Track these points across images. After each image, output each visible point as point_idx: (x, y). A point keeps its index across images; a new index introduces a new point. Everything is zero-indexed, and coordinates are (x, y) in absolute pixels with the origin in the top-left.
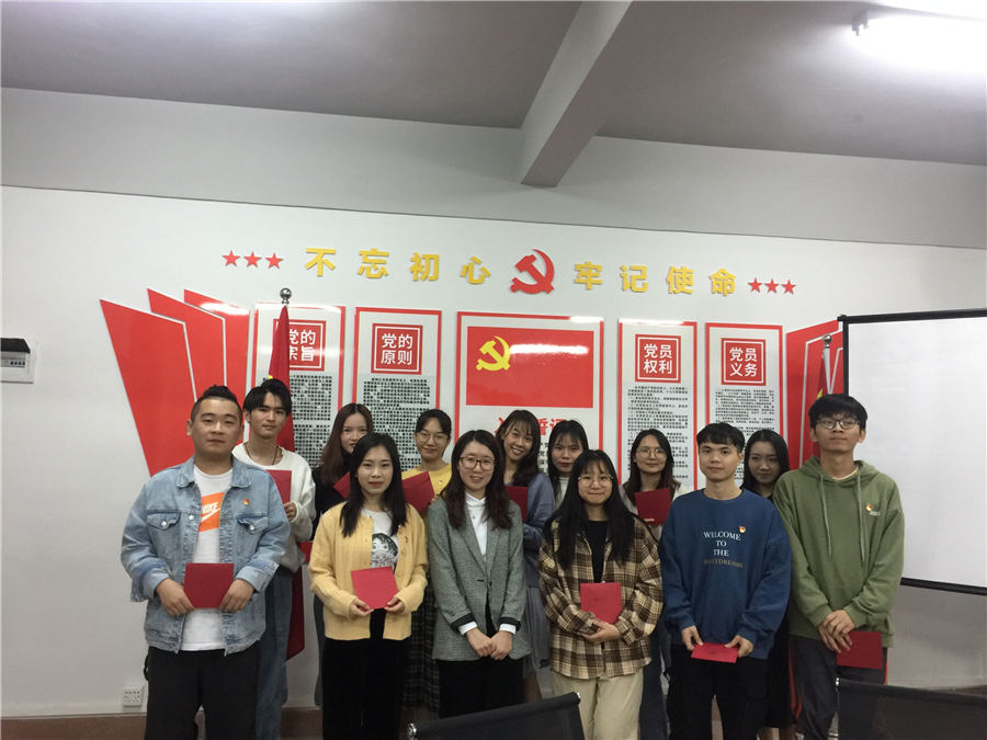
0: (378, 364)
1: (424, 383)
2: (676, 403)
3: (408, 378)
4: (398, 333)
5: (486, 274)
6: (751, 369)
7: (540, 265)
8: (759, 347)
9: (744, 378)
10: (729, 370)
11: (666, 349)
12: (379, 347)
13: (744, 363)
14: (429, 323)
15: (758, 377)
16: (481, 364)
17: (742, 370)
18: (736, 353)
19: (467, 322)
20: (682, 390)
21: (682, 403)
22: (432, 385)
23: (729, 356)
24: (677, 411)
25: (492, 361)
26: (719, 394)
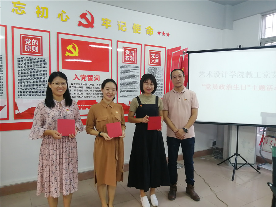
0: (24, 51)
1: (44, 60)
2: (135, 71)
3: (37, 57)
4: (31, 38)
6: (157, 61)
8: (159, 53)
9: (155, 64)
10: (151, 61)
11: (132, 52)
13: (155, 59)
15: (159, 64)
16: (67, 54)
17: (154, 61)
18: (153, 55)
20: (137, 67)
21: (137, 71)
23: (151, 56)
24: (135, 74)
25: (72, 53)
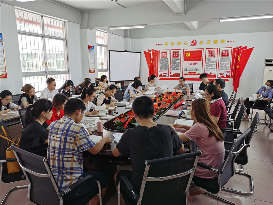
0: (173, 56)
3: (177, 58)
4: (176, 52)
5: (187, 43)
6: (226, 54)
7: (195, 42)
8: (228, 51)
9: (225, 56)
10: (223, 55)
11: (213, 52)
12: (173, 54)
13: (225, 53)
14: (180, 51)
15: (227, 55)
16: (186, 56)
17: (225, 55)
19: (185, 50)
20: (215, 58)
22: (180, 59)
23: (223, 52)
24: (214, 61)
25: (188, 55)
26: (221, 58)
